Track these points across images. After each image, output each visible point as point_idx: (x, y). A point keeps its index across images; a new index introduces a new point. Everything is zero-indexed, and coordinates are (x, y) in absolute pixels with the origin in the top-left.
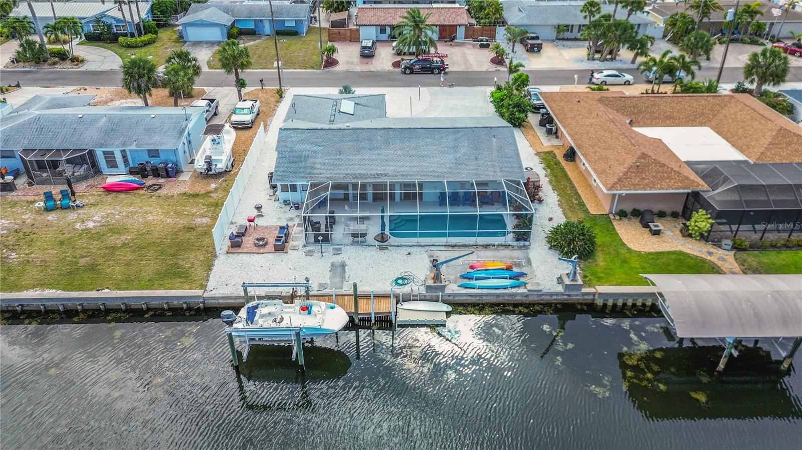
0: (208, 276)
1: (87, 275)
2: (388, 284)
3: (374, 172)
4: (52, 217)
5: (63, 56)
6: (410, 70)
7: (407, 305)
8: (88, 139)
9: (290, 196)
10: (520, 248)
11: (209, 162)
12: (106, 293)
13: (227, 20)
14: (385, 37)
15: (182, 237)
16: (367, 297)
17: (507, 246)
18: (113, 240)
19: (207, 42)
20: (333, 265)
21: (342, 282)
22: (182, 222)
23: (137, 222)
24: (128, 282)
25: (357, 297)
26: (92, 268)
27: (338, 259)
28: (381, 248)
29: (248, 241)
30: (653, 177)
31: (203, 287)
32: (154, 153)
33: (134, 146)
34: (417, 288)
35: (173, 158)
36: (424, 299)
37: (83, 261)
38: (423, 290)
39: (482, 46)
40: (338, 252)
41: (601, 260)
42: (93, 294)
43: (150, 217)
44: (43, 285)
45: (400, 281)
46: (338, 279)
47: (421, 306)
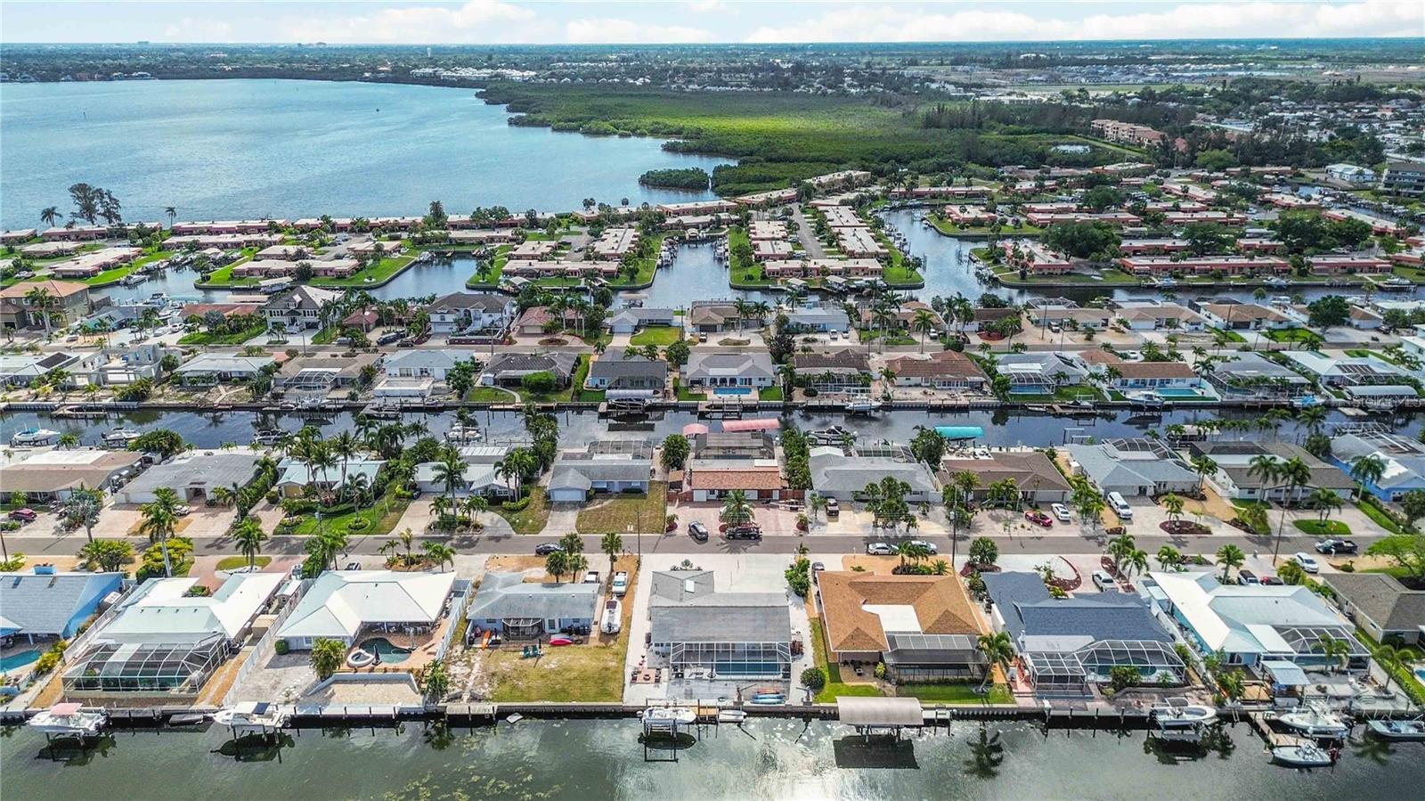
0: (623, 695)
1: (562, 695)
2: (715, 700)
4: (530, 661)
5: (467, 523)
6: (732, 537)
7: (724, 712)
8: (540, 612)
9: (660, 649)
10: (785, 680)
11: (610, 626)
12: (574, 703)
13: (586, 484)
14: (713, 497)
15: (604, 673)
16: (704, 707)
17: (778, 681)
18: (567, 675)
19: (570, 503)
20: (686, 690)
21: (691, 699)
22: (602, 665)
23: (576, 665)
24: (584, 697)
25: (700, 707)
26: (563, 690)
27: (688, 687)
28: (711, 681)
29: (640, 677)
31: (622, 701)
32: (577, 621)
33: (567, 617)
34: (729, 703)
35: (586, 623)
36: (732, 709)
37: (557, 687)
38: (732, 704)
39: (792, 509)
40: (688, 683)
41: (826, 688)
42: (568, 704)
43: (583, 662)
44: (541, 699)
45: (721, 699)
46: (689, 698)
47: (731, 712)
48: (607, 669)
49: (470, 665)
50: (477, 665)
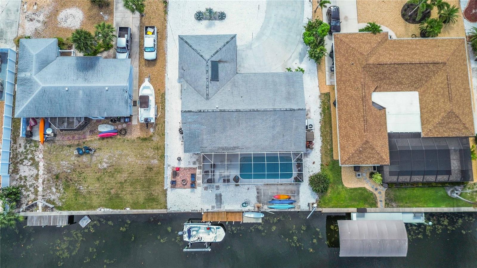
0: (166, 201)
2: (239, 206)
3: (232, 146)
10: (296, 184)
15: (149, 174)
20: (216, 195)
21: (221, 205)
23: (124, 164)
24: (135, 205)
26: (118, 196)
27: (218, 192)
28: (236, 185)
29: (178, 181)
30: (366, 157)
31: (166, 207)
37: (112, 192)
40: (218, 187)
41: (329, 193)
42: (123, 212)
43: (130, 160)
45: (244, 205)
46: (219, 203)
47: (252, 215)
48: (150, 169)
49: (35, 164)
50: (41, 164)
